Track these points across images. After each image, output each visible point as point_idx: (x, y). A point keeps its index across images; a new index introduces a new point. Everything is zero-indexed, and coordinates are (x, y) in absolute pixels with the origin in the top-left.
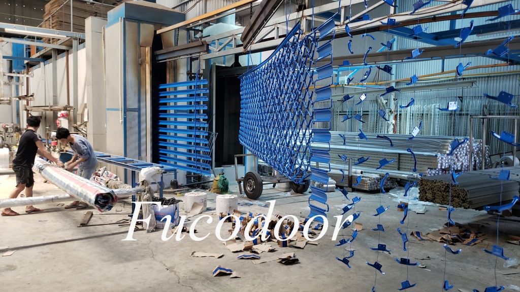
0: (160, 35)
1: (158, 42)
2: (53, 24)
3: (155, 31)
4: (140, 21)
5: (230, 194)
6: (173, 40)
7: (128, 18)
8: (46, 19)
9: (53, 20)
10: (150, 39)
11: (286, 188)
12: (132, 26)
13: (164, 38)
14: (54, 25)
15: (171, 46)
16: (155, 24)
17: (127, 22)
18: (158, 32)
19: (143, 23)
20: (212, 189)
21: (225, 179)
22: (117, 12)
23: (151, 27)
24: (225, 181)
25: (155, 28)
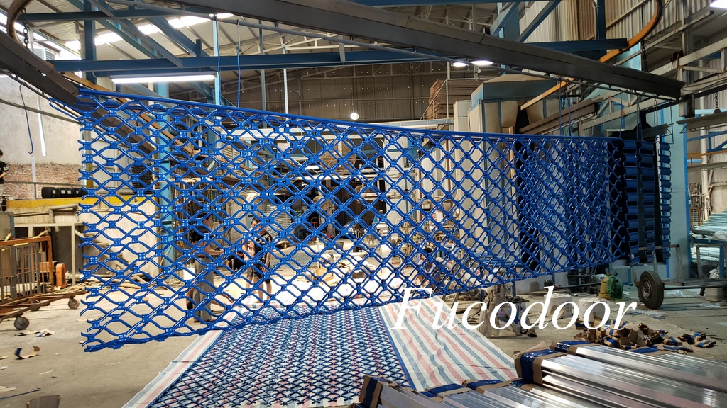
0: (525, 109)
1: (523, 118)
2: (435, 108)
3: (519, 108)
4: (500, 100)
5: (624, 300)
6: (541, 113)
7: (486, 100)
8: (430, 103)
9: (435, 104)
10: (513, 117)
12: (491, 107)
13: (530, 112)
15: (539, 119)
16: (518, 99)
17: (485, 104)
18: (522, 107)
19: (504, 101)
20: (600, 294)
21: (617, 281)
22: (478, 94)
23: (514, 103)
24: (617, 284)
25: (518, 104)
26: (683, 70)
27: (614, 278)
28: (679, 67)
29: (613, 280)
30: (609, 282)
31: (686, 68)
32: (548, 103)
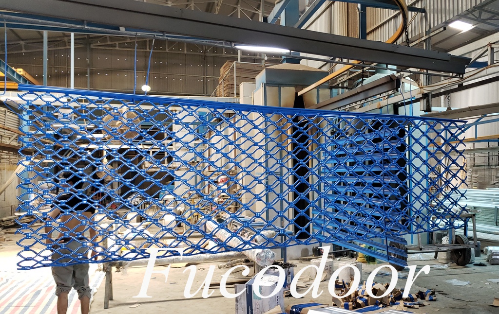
0: (301, 96)
1: (299, 102)
2: (224, 87)
3: (297, 94)
4: (280, 85)
5: (377, 264)
6: (315, 99)
7: (268, 84)
8: (220, 82)
9: (224, 84)
10: (292, 101)
11: (447, 259)
12: (272, 91)
13: (306, 99)
14: (225, 89)
15: (313, 104)
16: (296, 86)
17: (267, 88)
18: (299, 94)
19: (283, 87)
20: (358, 258)
22: (261, 77)
23: (292, 90)
25: (296, 91)
28: (421, 70)
30: (366, 247)
32: (321, 91)
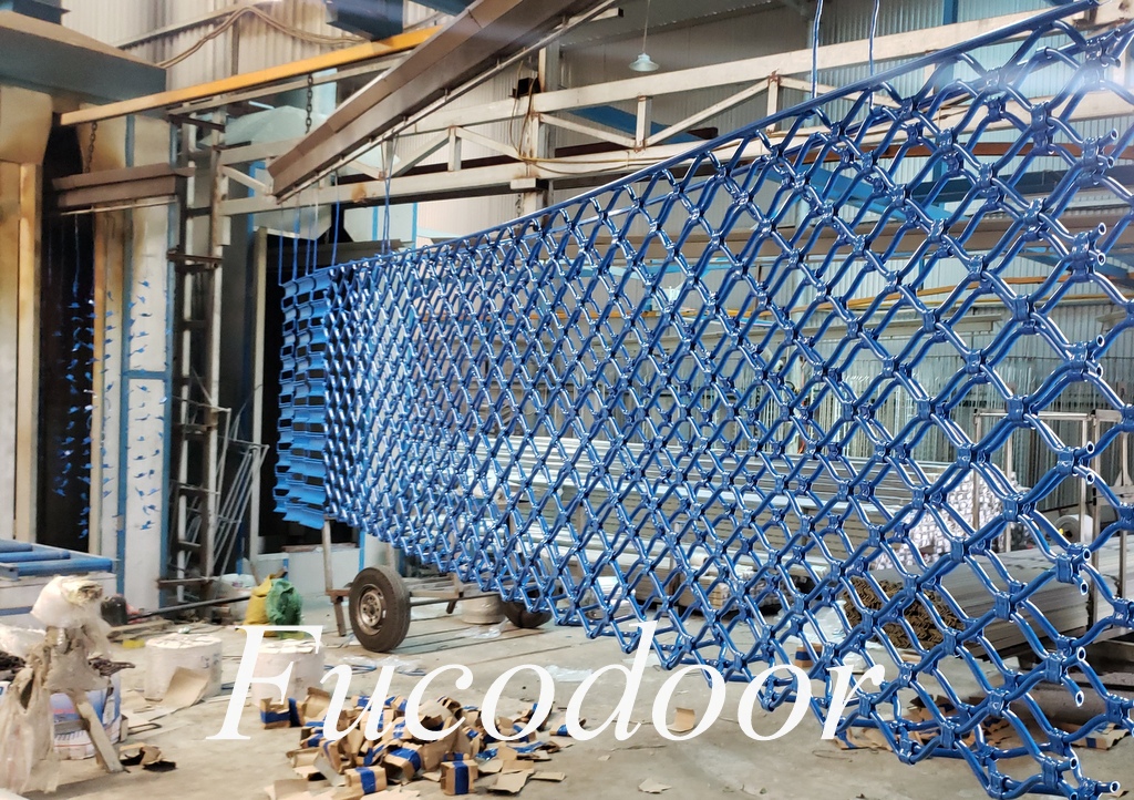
0: (73, 128)
6: (119, 150)
10: (39, 140)
11: (488, 615)
13: (88, 139)
16: (55, 92)
18: (67, 119)
19: (9, 85)
20: (245, 625)
21: (290, 591)
23: (41, 103)
24: (290, 597)
25: (55, 106)
26: (541, 123)
27: (284, 585)
28: (530, 113)
29: (281, 589)
30: (273, 594)
31: (548, 119)
32: (141, 125)
